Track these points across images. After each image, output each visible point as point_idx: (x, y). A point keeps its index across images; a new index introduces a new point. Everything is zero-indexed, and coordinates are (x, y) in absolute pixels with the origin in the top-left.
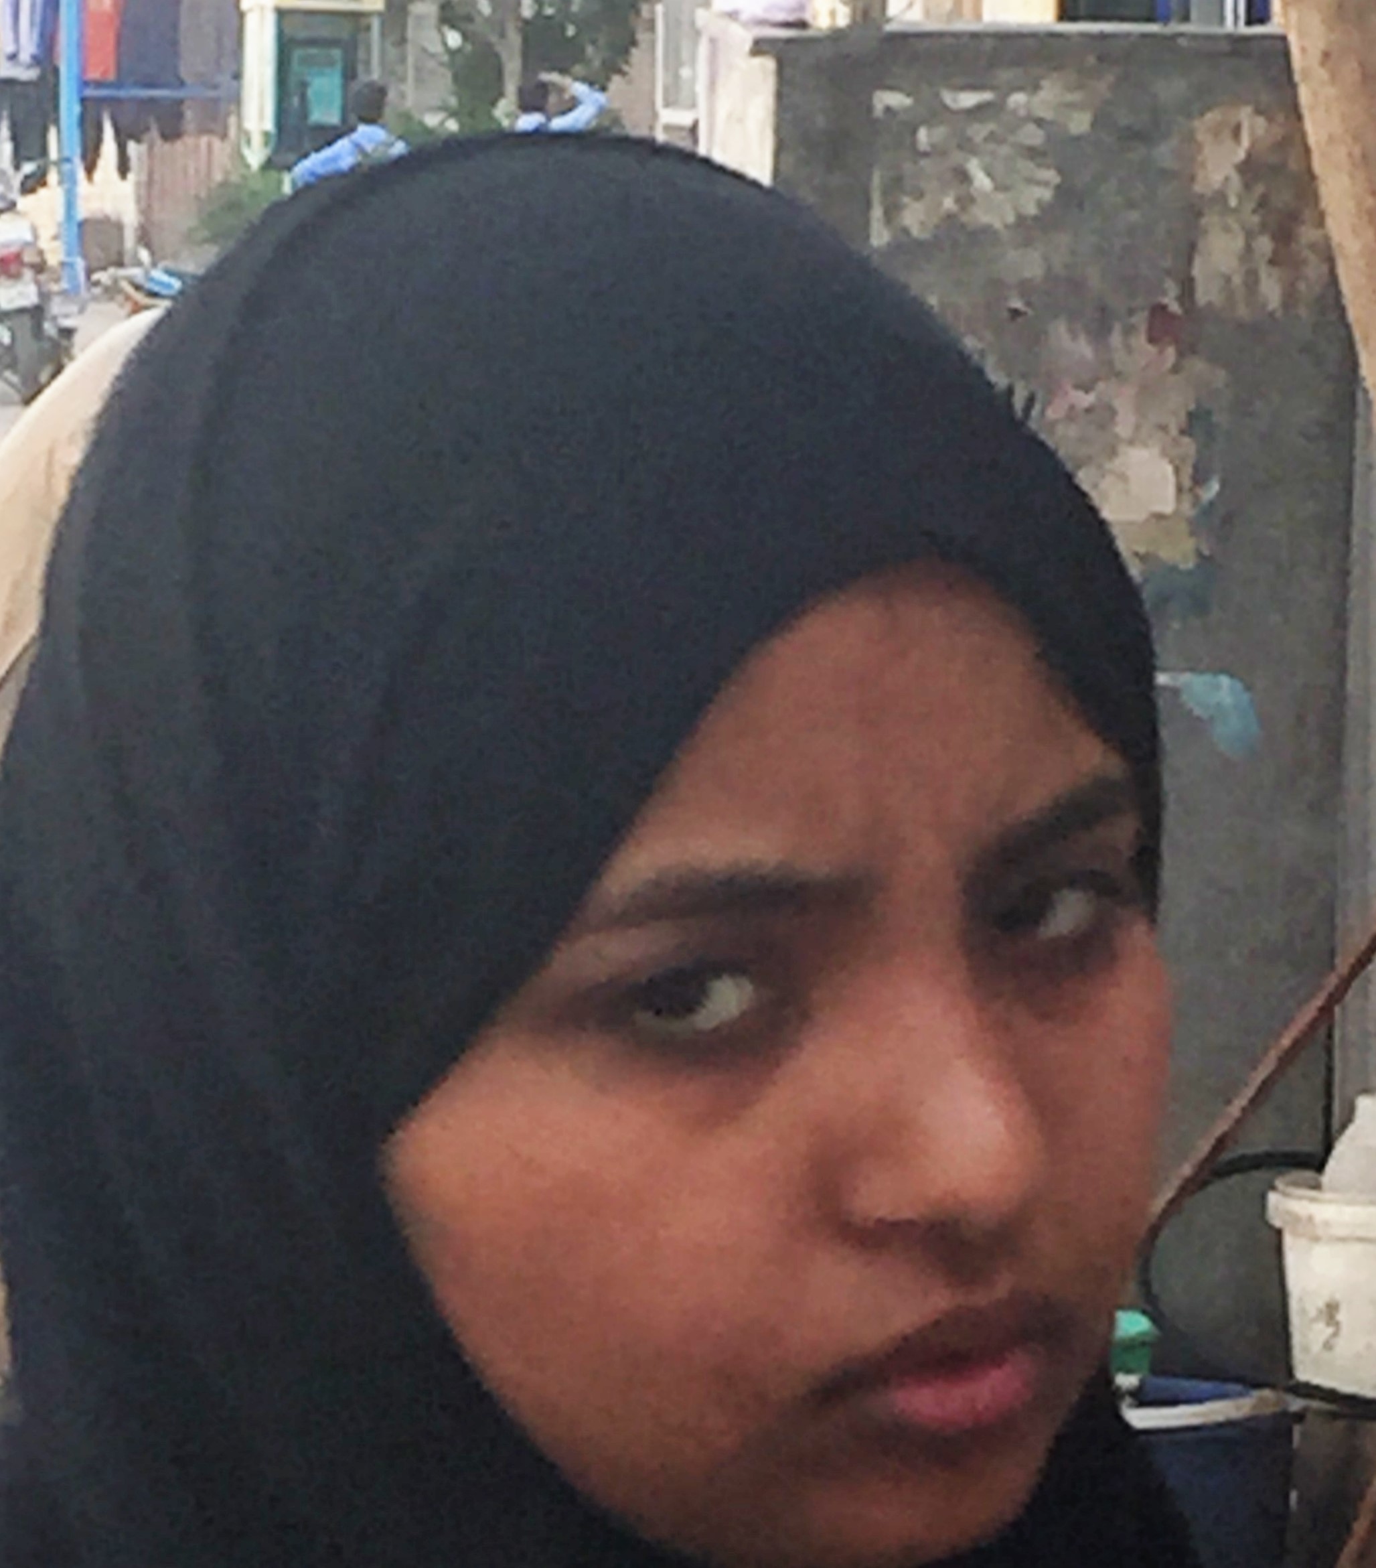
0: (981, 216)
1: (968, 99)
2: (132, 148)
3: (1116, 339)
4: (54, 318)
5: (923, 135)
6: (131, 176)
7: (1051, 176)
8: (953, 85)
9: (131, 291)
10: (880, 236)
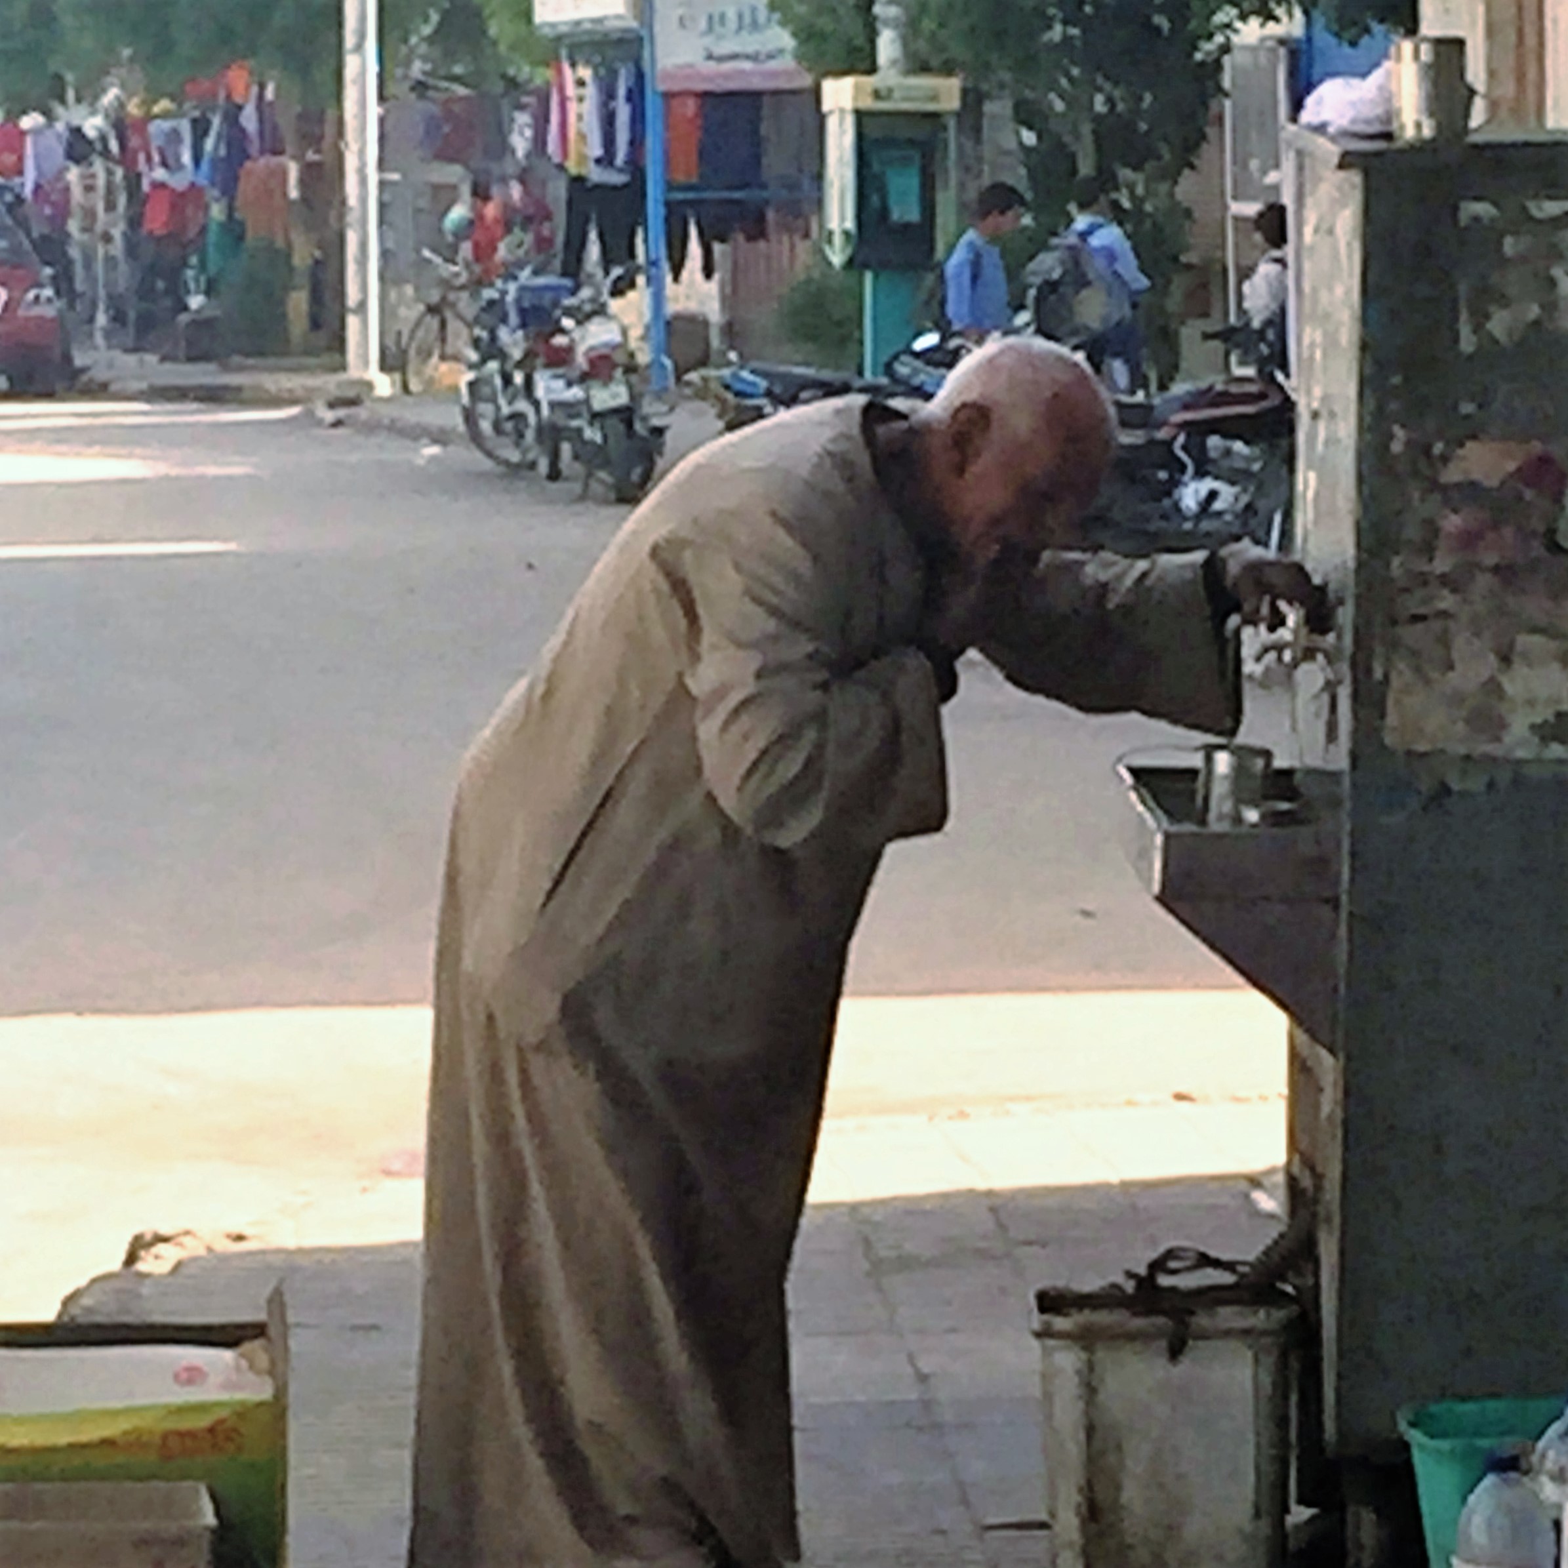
1: (1552, 208)
2: (717, 248)
4: (644, 419)
5: (1508, 244)
6: (717, 276)
8: (1536, 196)
9: (722, 391)
10: (1467, 343)
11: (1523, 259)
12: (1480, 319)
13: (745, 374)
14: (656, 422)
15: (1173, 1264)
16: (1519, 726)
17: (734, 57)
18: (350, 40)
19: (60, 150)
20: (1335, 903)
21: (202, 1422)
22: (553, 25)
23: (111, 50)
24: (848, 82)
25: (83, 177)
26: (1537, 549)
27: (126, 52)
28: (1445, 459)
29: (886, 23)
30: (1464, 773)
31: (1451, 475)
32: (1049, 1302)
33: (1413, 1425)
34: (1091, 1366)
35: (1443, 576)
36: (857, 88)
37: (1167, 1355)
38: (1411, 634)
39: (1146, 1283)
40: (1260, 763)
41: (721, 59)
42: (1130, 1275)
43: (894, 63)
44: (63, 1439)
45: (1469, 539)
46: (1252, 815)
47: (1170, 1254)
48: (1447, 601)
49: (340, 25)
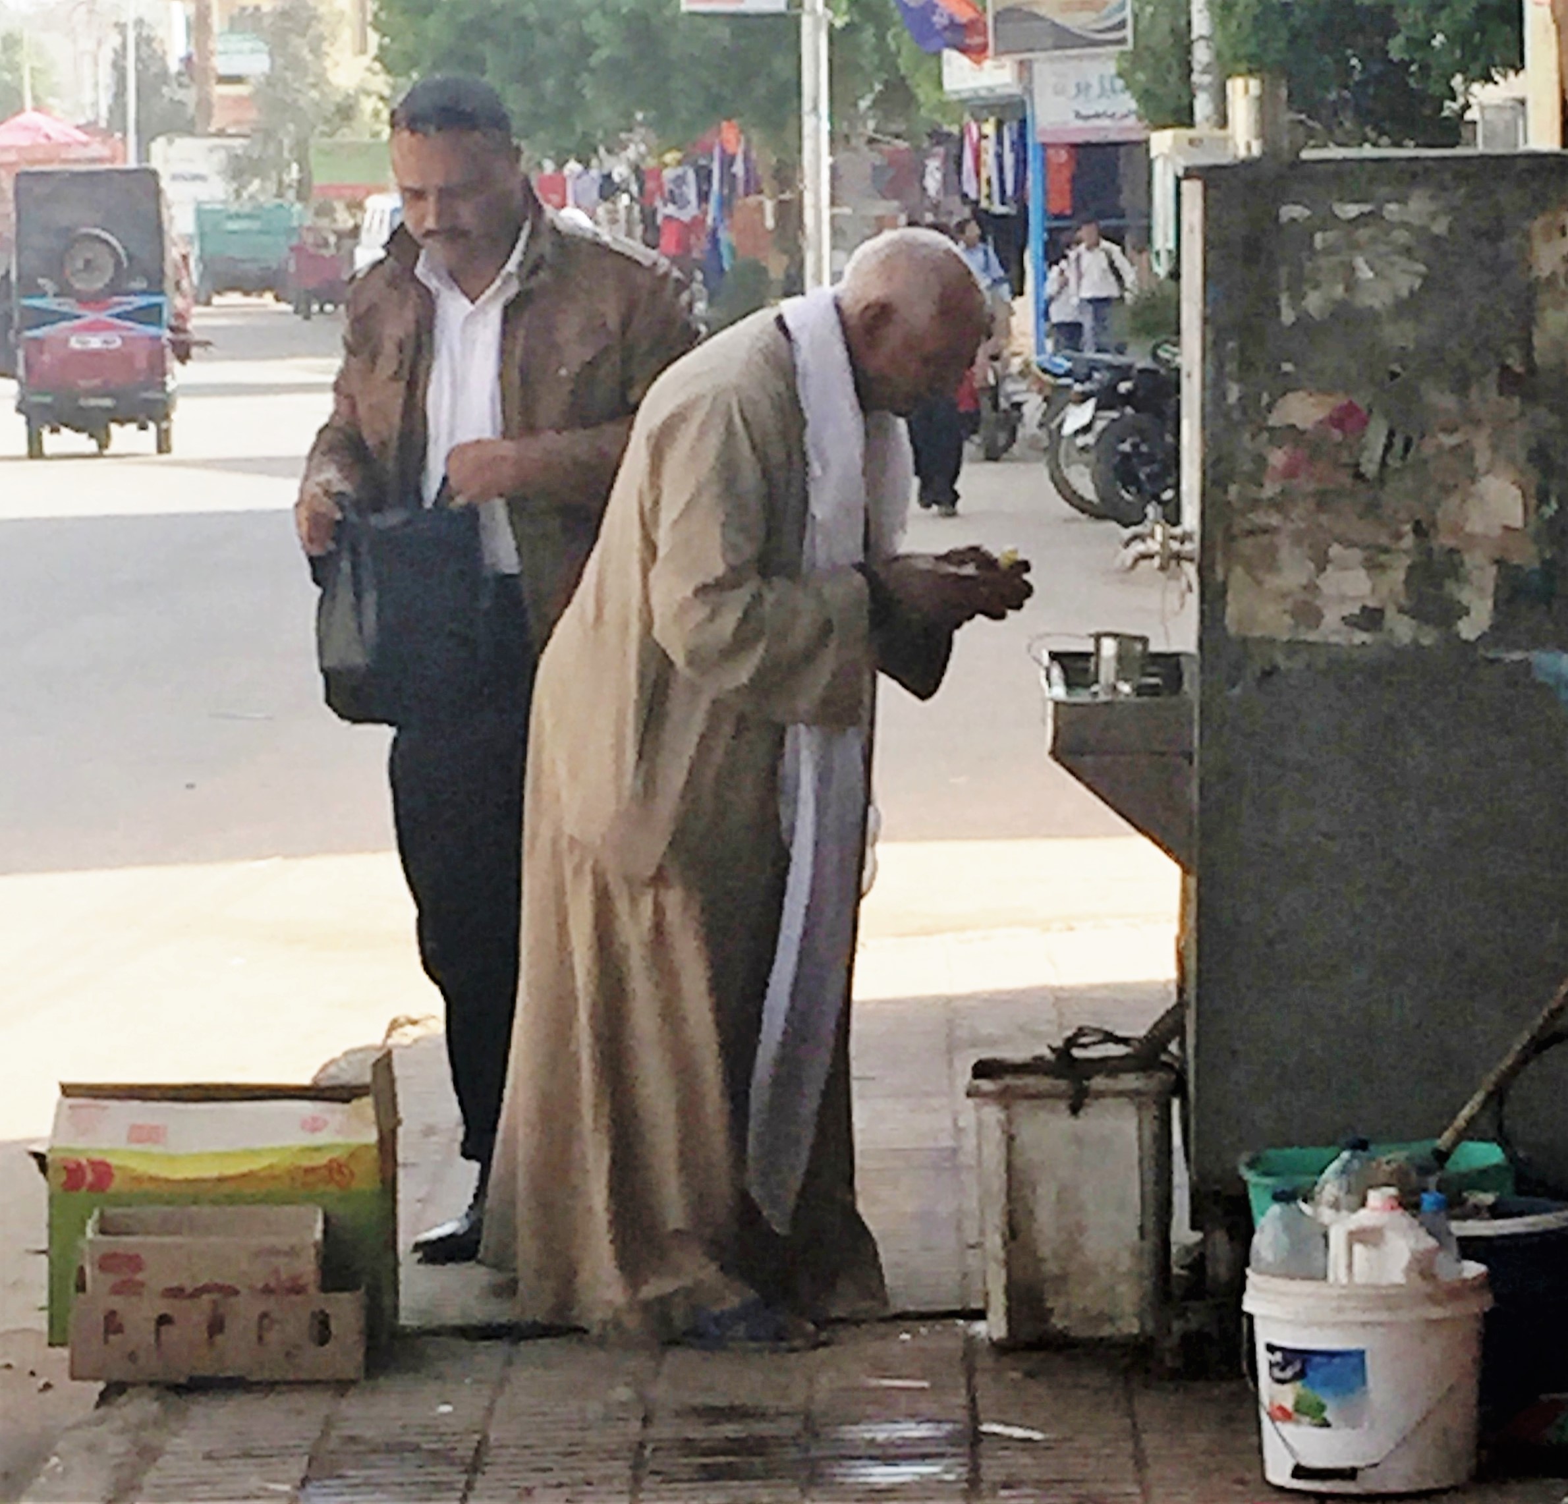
0: (1365, 300)
1: (1352, 210)
3: (1474, 393)
5: (1318, 237)
7: (1422, 268)
8: (1341, 200)
9: (1040, 374)
10: (1288, 316)
11: (1329, 251)
12: (1297, 297)
13: (1059, 360)
14: (1016, 399)
15: (1083, 1040)
16: (1332, 618)
17: (1097, 116)
18: (807, 105)
19: (595, 194)
20: (1189, 757)
21: (321, 1160)
22: (957, 92)
23: (630, 115)
24: (1169, 134)
25: (609, 212)
26: (1345, 479)
27: (639, 116)
28: (1270, 408)
29: (1202, 88)
30: (1289, 657)
31: (1273, 420)
32: (983, 1070)
33: (1251, 1165)
34: (1010, 1121)
35: (1271, 499)
36: (1175, 138)
37: (1068, 1112)
38: (1246, 546)
39: (1063, 1053)
40: (1139, 647)
41: (1087, 118)
42: (1053, 1050)
43: (1207, 119)
44: (213, 1172)
45: (1290, 472)
46: (1125, 688)
47: (1081, 1032)
48: (1274, 520)
49: (799, 94)
